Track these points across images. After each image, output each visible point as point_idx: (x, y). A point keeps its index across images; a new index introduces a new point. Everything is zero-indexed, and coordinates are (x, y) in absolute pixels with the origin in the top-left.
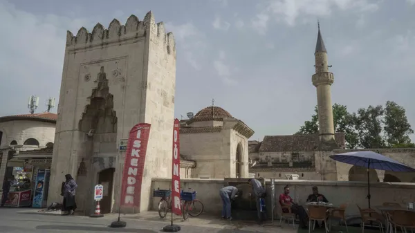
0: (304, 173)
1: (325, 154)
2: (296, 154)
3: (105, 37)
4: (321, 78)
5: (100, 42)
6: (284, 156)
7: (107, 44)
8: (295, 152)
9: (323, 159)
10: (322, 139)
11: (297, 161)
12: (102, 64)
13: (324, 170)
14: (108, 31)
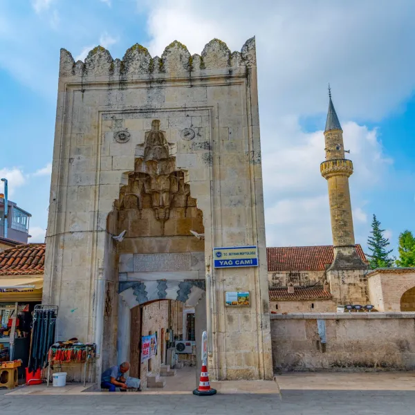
0: (314, 303)
1: (345, 275)
2: (295, 275)
3: (156, 71)
4: (336, 167)
5: (145, 76)
6: (277, 278)
7: (162, 81)
8: (294, 272)
9: (344, 283)
10: (339, 252)
11: (297, 284)
12: (154, 116)
13: (345, 298)
14: (161, 61)
